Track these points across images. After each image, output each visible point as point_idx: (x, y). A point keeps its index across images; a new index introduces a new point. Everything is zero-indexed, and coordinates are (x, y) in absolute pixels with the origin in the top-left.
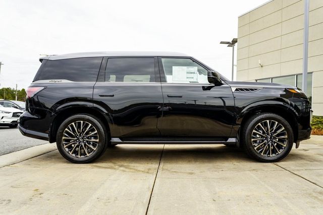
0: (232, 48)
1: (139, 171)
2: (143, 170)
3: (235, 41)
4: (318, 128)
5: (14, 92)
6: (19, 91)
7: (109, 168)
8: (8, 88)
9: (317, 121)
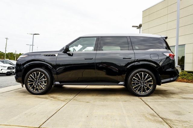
0: (139, 29)
1: (60, 100)
2: (62, 100)
3: (140, 26)
4: (183, 78)
5: (14, 55)
6: (18, 54)
7: (44, 98)
8: (12, 53)
9: (183, 74)
